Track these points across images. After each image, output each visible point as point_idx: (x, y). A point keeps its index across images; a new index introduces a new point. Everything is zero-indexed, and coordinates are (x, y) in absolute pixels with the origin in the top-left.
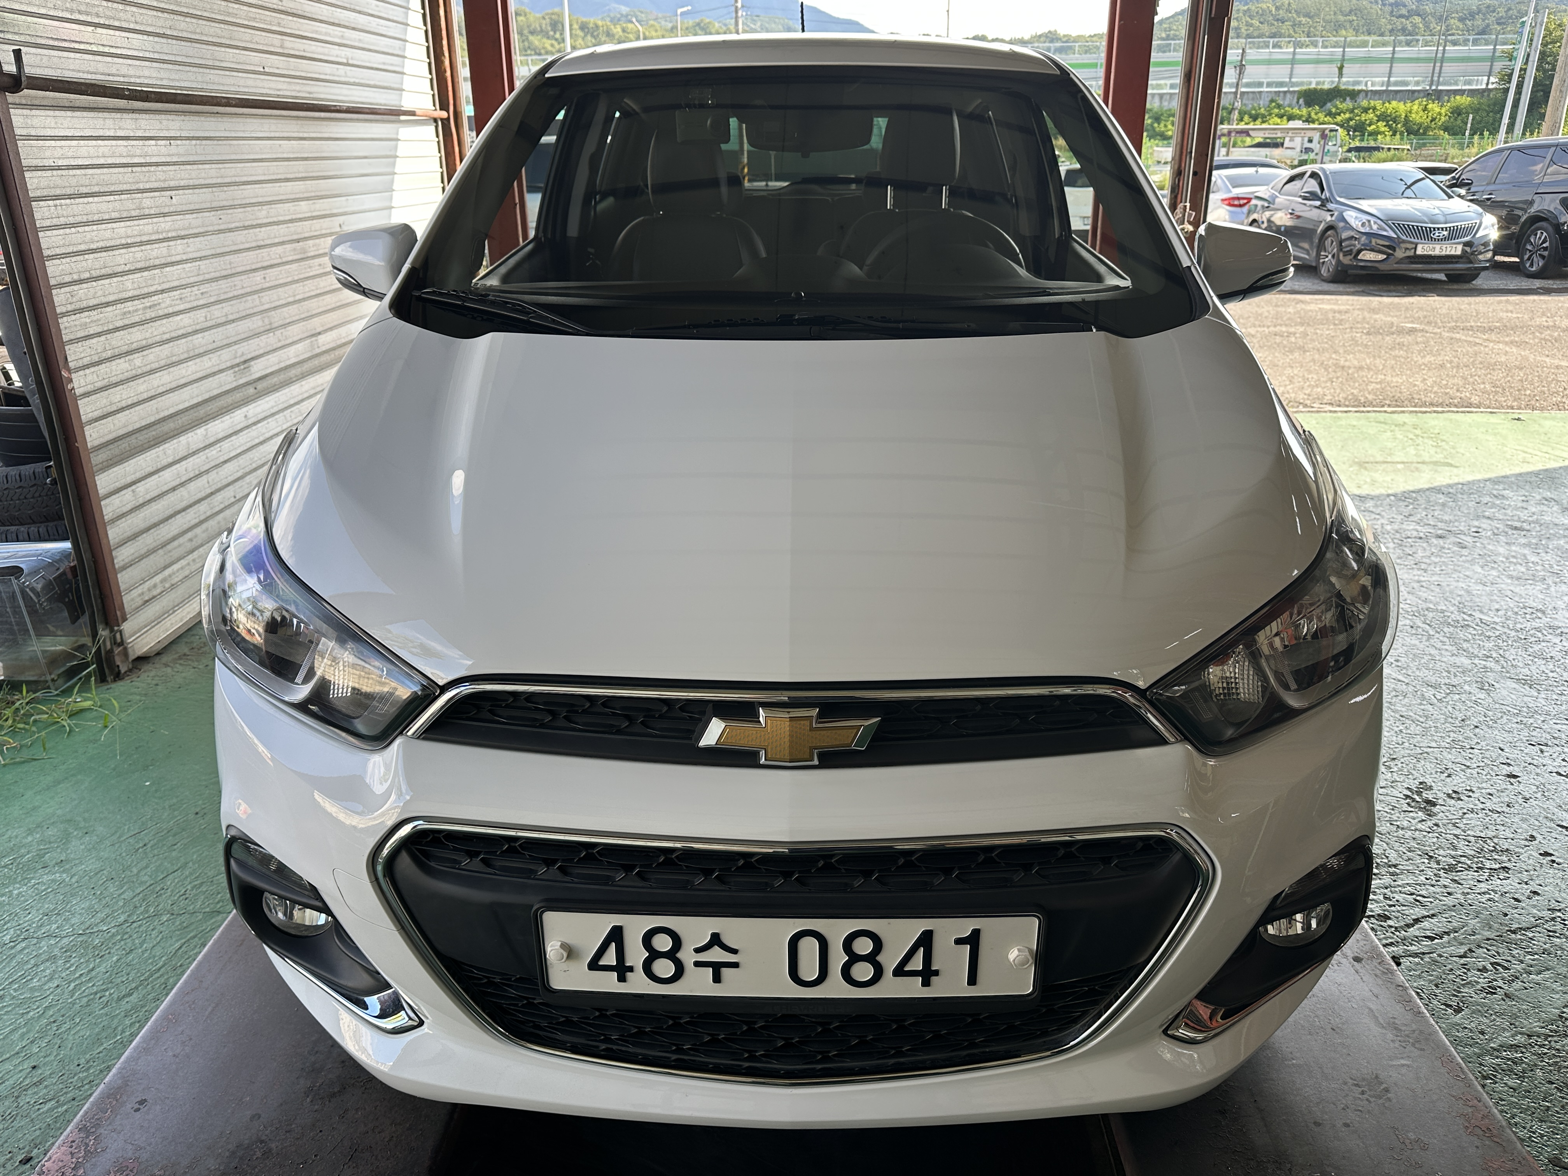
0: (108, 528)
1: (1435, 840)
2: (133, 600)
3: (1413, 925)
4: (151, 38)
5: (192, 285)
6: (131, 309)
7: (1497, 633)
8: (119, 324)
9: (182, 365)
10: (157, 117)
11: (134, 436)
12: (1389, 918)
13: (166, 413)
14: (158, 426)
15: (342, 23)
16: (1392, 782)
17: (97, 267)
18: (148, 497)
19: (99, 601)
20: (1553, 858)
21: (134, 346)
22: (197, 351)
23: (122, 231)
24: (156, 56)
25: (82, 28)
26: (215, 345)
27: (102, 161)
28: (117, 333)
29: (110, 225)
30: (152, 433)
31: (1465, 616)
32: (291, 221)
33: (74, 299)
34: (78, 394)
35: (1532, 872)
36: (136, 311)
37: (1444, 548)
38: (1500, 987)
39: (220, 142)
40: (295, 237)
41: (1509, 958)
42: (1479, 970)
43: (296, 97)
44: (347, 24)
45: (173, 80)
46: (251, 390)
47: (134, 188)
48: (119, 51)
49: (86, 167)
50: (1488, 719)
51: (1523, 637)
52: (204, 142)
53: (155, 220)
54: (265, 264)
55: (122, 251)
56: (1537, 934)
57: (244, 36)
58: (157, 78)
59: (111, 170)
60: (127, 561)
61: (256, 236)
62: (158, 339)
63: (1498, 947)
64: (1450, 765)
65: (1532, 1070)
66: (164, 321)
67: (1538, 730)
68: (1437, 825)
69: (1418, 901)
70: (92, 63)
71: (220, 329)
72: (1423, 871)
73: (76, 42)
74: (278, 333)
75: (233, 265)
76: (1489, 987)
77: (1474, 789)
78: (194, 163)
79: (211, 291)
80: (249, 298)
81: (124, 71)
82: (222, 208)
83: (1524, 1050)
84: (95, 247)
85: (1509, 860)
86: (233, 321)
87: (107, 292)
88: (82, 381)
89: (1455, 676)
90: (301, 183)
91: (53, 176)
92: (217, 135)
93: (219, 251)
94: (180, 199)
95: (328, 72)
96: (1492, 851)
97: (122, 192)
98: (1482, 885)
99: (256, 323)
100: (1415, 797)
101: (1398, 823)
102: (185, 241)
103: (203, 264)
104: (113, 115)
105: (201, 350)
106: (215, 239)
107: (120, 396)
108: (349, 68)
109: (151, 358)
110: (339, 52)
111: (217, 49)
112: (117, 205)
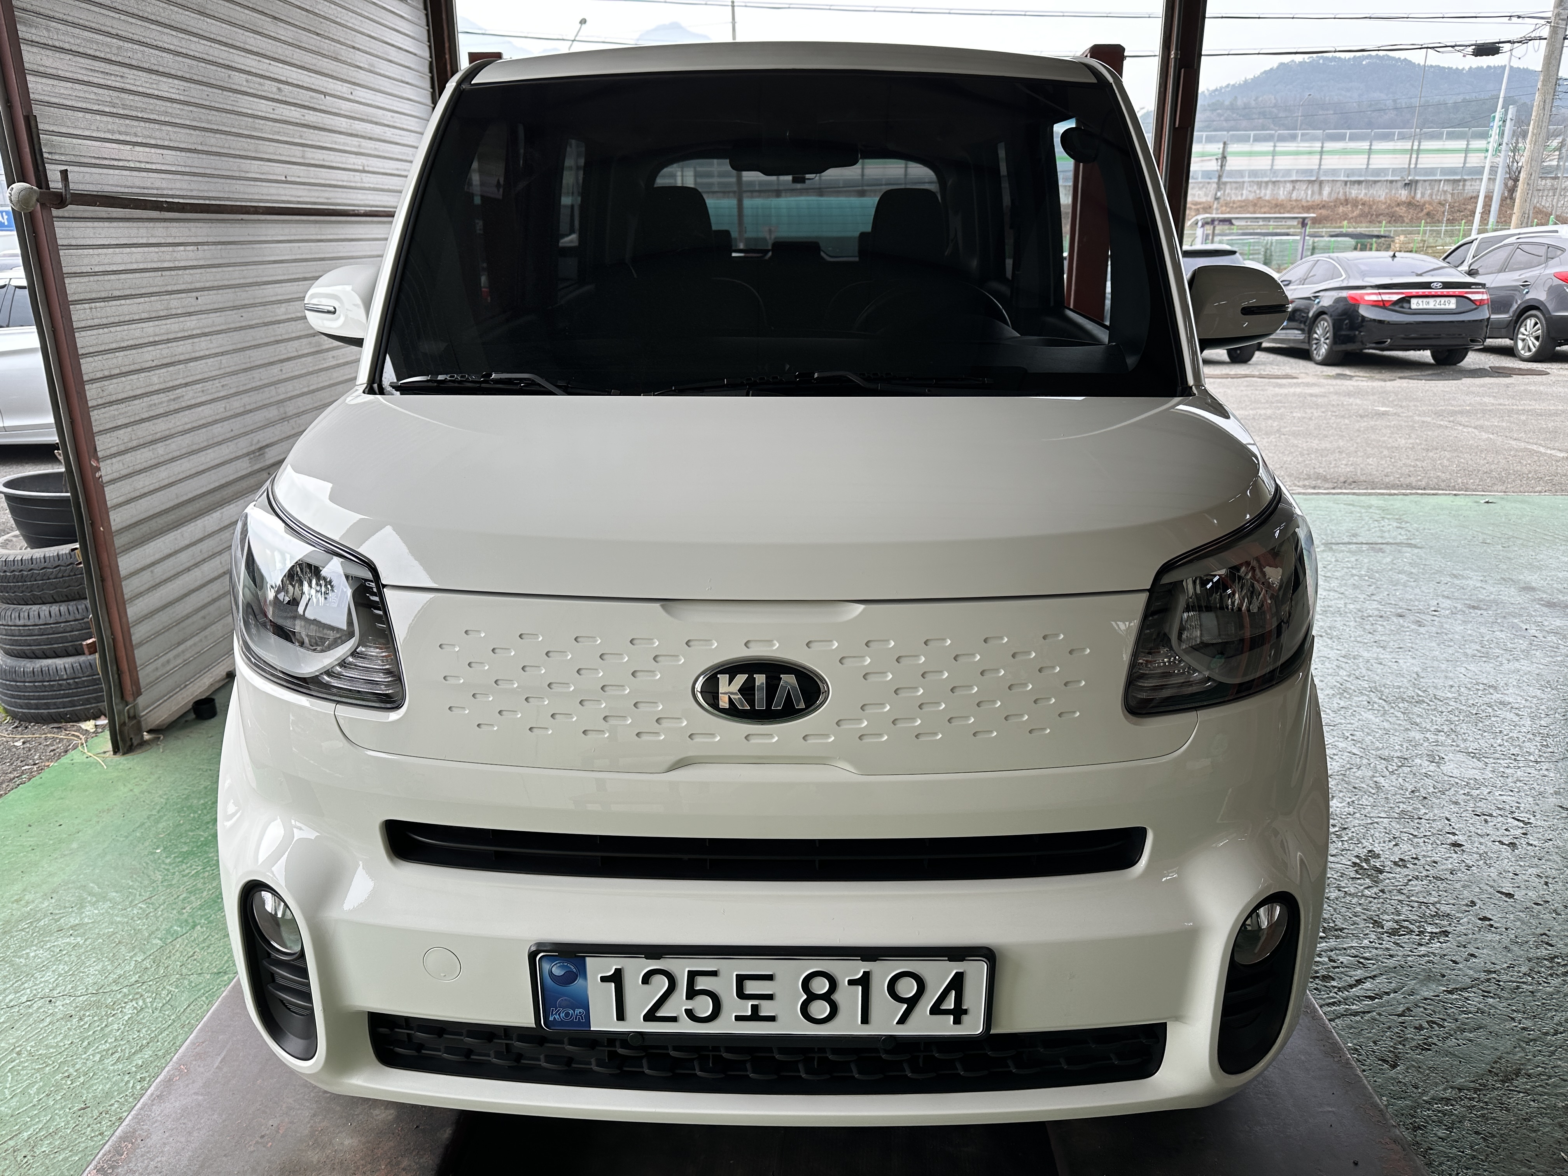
0: (128, 606)
1: (1379, 906)
2: (148, 675)
3: (1355, 986)
4: (183, 154)
5: (213, 378)
6: (156, 401)
7: (1450, 708)
8: (146, 415)
9: (201, 453)
10: (187, 225)
11: (154, 520)
12: (1333, 979)
13: (185, 498)
14: (177, 510)
15: (359, 133)
16: (1343, 850)
17: (127, 363)
18: (164, 577)
19: (116, 676)
20: (1492, 922)
21: (158, 436)
22: (216, 440)
23: (150, 330)
24: (187, 170)
25: (122, 147)
26: (232, 434)
27: (135, 266)
28: (144, 425)
29: (140, 325)
30: (171, 517)
31: (1420, 692)
33: (105, 394)
34: (104, 481)
35: (1470, 936)
36: (161, 403)
37: (1403, 627)
38: (1435, 1044)
39: (244, 246)
41: (1444, 1017)
42: (1416, 1028)
43: (316, 204)
44: (363, 134)
45: (202, 191)
46: (265, 475)
47: (163, 290)
48: (154, 167)
49: (120, 272)
50: (1436, 791)
52: (229, 247)
53: (181, 319)
54: (282, 357)
55: (149, 348)
56: (1472, 995)
57: (268, 149)
58: (187, 190)
59: (143, 274)
60: (143, 637)
61: (273, 331)
62: (180, 429)
63: (1435, 1006)
64: (1397, 834)
65: (1460, 1122)
66: (187, 412)
67: (1484, 801)
68: (1383, 891)
69: (1361, 963)
70: (130, 178)
71: (239, 418)
72: (1367, 934)
73: (116, 160)
74: (292, 422)
75: (253, 359)
76: (1425, 1044)
77: (1420, 857)
78: (219, 266)
79: (232, 383)
80: (266, 389)
81: (158, 184)
82: (244, 307)
83: (1454, 1103)
84: (125, 345)
85: (1450, 924)
86: (251, 411)
87: (135, 387)
88: (109, 469)
89: (1407, 749)
91: (89, 281)
92: (242, 239)
93: (239, 346)
94: (206, 300)
95: (345, 178)
96: (1435, 916)
97: (152, 294)
98: (1423, 948)
100: (1364, 864)
101: (1346, 889)
102: (209, 338)
103: (224, 359)
104: (146, 224)
105: (220, 439)
106: (236, 336)
107: (143, 482)
108: (364, 175)
109: (173, 446)
110: (355, 161)
111: (243, 161)
112: (147, 307)
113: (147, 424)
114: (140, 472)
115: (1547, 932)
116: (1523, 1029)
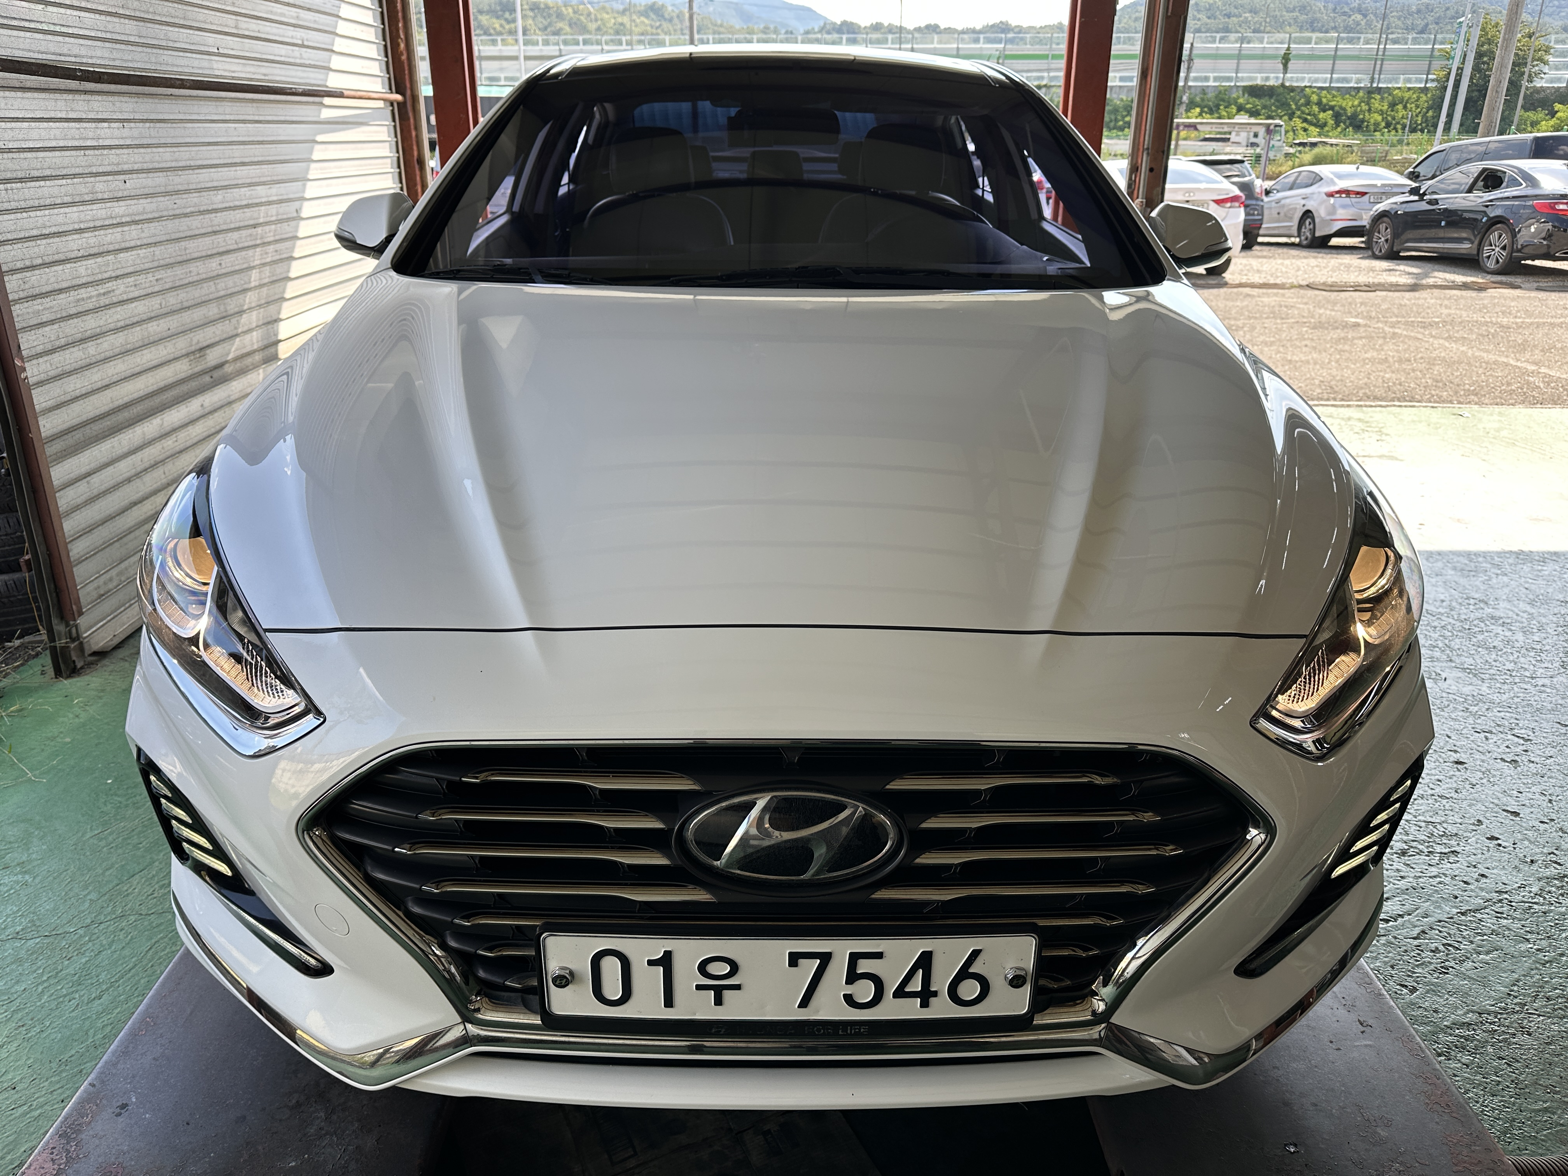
0: (63, 520)
2: (88, 593)
4: (103, 17)
5: (146, 271)
6: (84, 296)
7: (1443, 623)
8: (73, 311)
9: (137, 354)
10: (110, 98)
11: (88, 427)
13: (120, 402)
14: (113, 416)
15: (297, 3)
17: (50, 253)
18: (103, 488)
19: (54, 595)
20: (1499, 842)
21: (88, 333)
22: (152, 339)
23: (73, 216)
24: (109, 36)
26: (169, 333)
27: (53, 144)
28: (71, 321)
29: (62, 210)
30: (107, 423)
32: (247, 206)
33: (27, 286)
34: (31, 383)
35: (1479, 856)
36: (90, 298)
38: (1452, 968)
39: (174, 125)
40: (252, 222)
41: (1460, 940)
42: (1432, 951)
43: (251, 80)
44: (302, 4)
45: (125, 61)
46: (207, 379)
47: (86, 171)
48: (70, 31)
49: (38, 150)
51: (1467, 627)
52: (158, 125)
53: (109, 205)
54: (221, 250)
55: (75, 237)
56: (1485, 916)
57: (198, 17)
58: (110, 59)
59: (63, 153)
60: (82, 554)
61: (211, 221)
62: (112, 326)
63: (1450, 929)
65: (1483, 1047)
66: (119, 309)
67: (1483, 718)
70: (43, 42)
71: (175, 316)
73: (26, 20)
74: (234, 321)
75: (188, 251)
76: (1442, 967)
78: (148, 146)
79: (167, 277)
80: (205, 285)
81: (75, 51)
82: (177, 192)
83: (1476, 1028)
84: (47, 232)
85: (1458, 844)
86: (188, 308)
87: (60, 279)
88: (35, 370)
90: (258, 167)
91: (4, 159)
92: (172, 117)
93: (173, 236)
94: (135, 183)
95: (285, 53)
96: (1442, 836)
97: (75, 176)
98: (1433, 869)
99: (213, 311)
102: (140, 226)
103: (158, 250)
104: (65, 96)
105: (156, 338)
106: (171, 225)
107: (75, 385)
108: (305, 50)
109: (105, 346)
110: (294, 34)
111: (171, 29)
112: (70, 189)
113: (76, 320)
114: (70, 373)
115: (1555, 852)
116: (1538, 950)
